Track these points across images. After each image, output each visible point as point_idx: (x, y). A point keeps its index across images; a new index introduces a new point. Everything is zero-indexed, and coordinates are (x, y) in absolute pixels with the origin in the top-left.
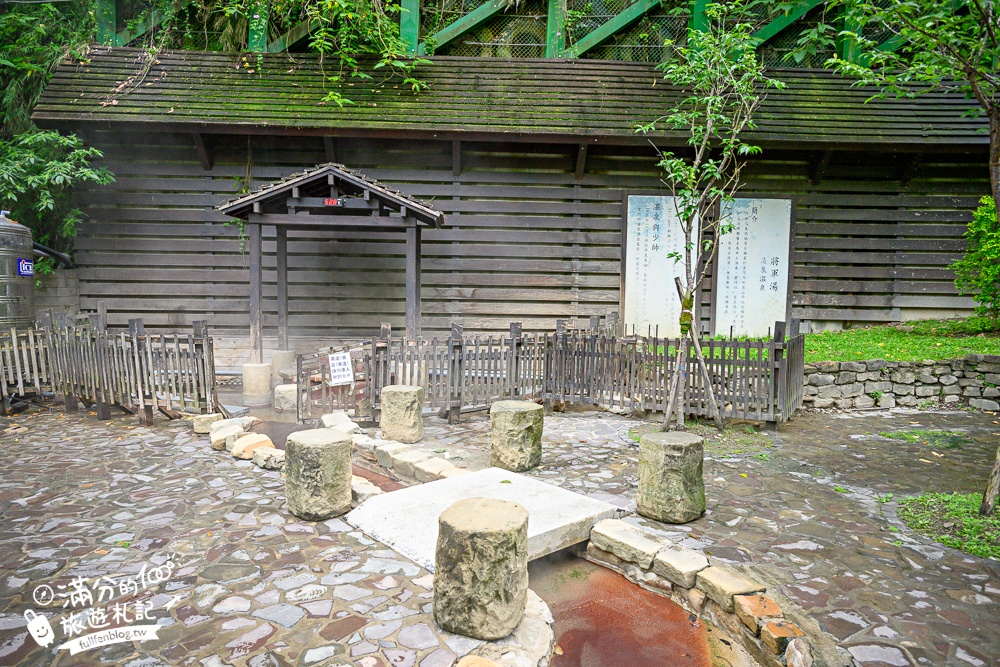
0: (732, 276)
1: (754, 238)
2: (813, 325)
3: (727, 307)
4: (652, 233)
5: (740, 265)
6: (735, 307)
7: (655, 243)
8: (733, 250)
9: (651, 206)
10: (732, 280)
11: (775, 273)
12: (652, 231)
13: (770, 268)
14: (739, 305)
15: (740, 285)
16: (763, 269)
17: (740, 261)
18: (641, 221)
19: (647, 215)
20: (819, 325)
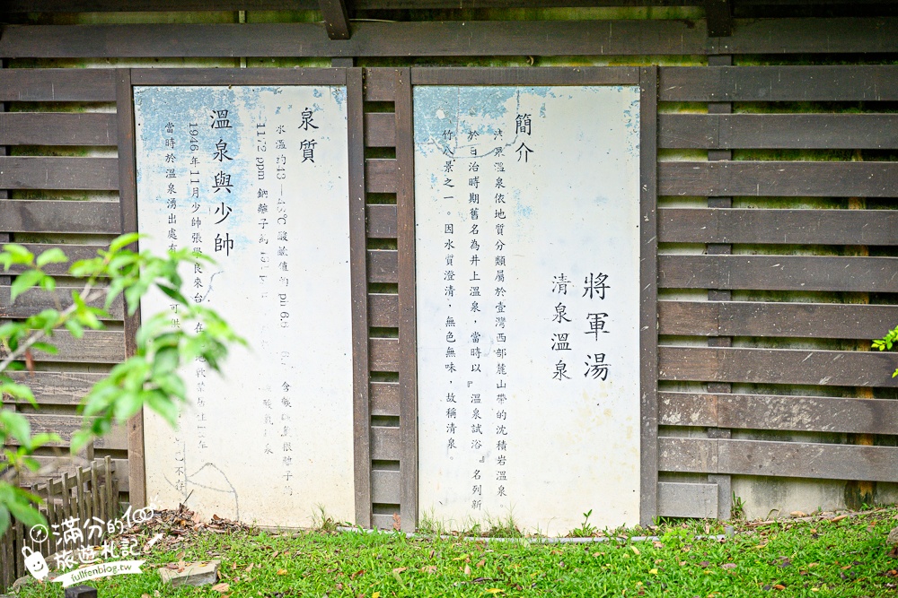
0: (463, 332)
1: (526, 211)
2: (745, 492)
3: (452, 428)
4: (211, 199)
5: (488, 299)
6: (477, 429)
7: (222, 230)
8: (463, 252)
9: (204, 118)
10: (463, 345)
11: (598, 323)
12: (211, 194)
13: (581, 308)
14: (489, 422)
15: (489, 362)
16: (561, 311)
17: (488, 284)
18: (177, 165)
19: (194, 147)
20: (765, 489)
